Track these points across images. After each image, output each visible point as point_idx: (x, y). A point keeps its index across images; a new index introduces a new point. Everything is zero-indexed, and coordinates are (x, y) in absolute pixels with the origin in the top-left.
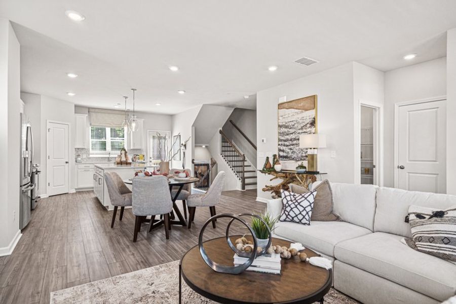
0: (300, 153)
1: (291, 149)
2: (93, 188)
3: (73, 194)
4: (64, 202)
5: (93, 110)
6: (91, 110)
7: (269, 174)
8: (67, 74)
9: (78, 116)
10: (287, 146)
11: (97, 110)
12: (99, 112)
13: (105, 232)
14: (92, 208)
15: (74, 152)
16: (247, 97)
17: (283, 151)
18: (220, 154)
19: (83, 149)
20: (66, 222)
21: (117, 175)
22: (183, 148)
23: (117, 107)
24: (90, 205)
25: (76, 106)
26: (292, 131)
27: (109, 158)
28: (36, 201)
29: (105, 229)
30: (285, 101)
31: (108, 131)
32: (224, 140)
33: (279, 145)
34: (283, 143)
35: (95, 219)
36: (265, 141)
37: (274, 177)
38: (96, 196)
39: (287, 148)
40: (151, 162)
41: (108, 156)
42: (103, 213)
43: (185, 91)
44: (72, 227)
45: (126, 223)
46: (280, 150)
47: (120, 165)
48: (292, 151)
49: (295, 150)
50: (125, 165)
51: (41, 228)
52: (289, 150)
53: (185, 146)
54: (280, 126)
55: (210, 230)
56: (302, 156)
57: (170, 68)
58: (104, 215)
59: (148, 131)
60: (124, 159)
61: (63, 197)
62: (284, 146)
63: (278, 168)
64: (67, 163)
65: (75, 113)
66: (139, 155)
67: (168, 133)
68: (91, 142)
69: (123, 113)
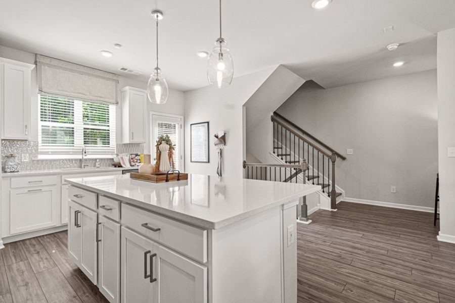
5: (47, 61)
6: (40, 59)
11: (55, 62)
18: (272, 153)
19: (20, 141)
41: (80, 157)
53: (223, 138)
66: (139, 153)
67: (180, 120)
68: (40, 128)
69: (110, 76)
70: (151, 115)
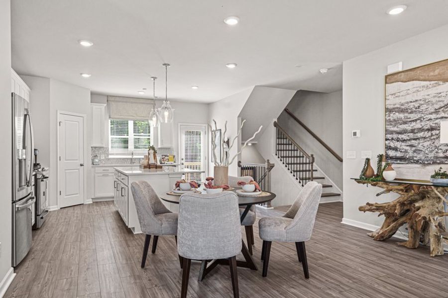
0: (431, 152)
1: (411, 146)
2: (113, 197)
3: (89, 204)
4: (77, 217)
5: (113, 99)
6: (110, 99)
7: (374, 185)
8: (79, 41)
9: (96, 106)
10: (404, 141)
11: (117, 99)
12: (119, 101)
13: (134, 275)
14: (113, 229)
15: (90, 152)
16: (324, 71)
17: (396, 149)
18: (274, 155)
19: (100, 148)
20: (78, 252)
21: (149, 186)
22: (225, 146)
23: (142, 94)
24: (110, 223)
25: (93, 94)
26: (413, 116)
27: (131, 159)
28: (42, 218)
29: (132, 270)
30: (400, 70)
31: (131, 124)
32: (280, 135)
33: (386, 140)
34: (395, 136)
35: (117, 249)
36: (358, 135)
37: (383, 190)
38: (117, 209)
39: (403, 144)
40: (183, 164)
41: (131, 157)
42: (127, 238)
43: (236, 65)
44: (85, 262)
45: (161, 258)
46: (388, 148)
47: (148, 169)
48: (414, 148)
49: (420, 147)
50: (155, 169)
51: (42, 264)
52: (408, 148)
53: (228, 143)
54: (388, 111)
55: (301, 281)
56: (437, 158)
57: (225, 21)
58: (130, 243)
59: (179, 124)
60: (152, 161)
61: (78, 210)
62: (398, 141)
63: (389, 175)
64: (81, 165)
65: (91, 102)
66: (168, 155)
67: (204, 128)
68: (110, 139)
69: (149, 101)
70: (179, 126)
